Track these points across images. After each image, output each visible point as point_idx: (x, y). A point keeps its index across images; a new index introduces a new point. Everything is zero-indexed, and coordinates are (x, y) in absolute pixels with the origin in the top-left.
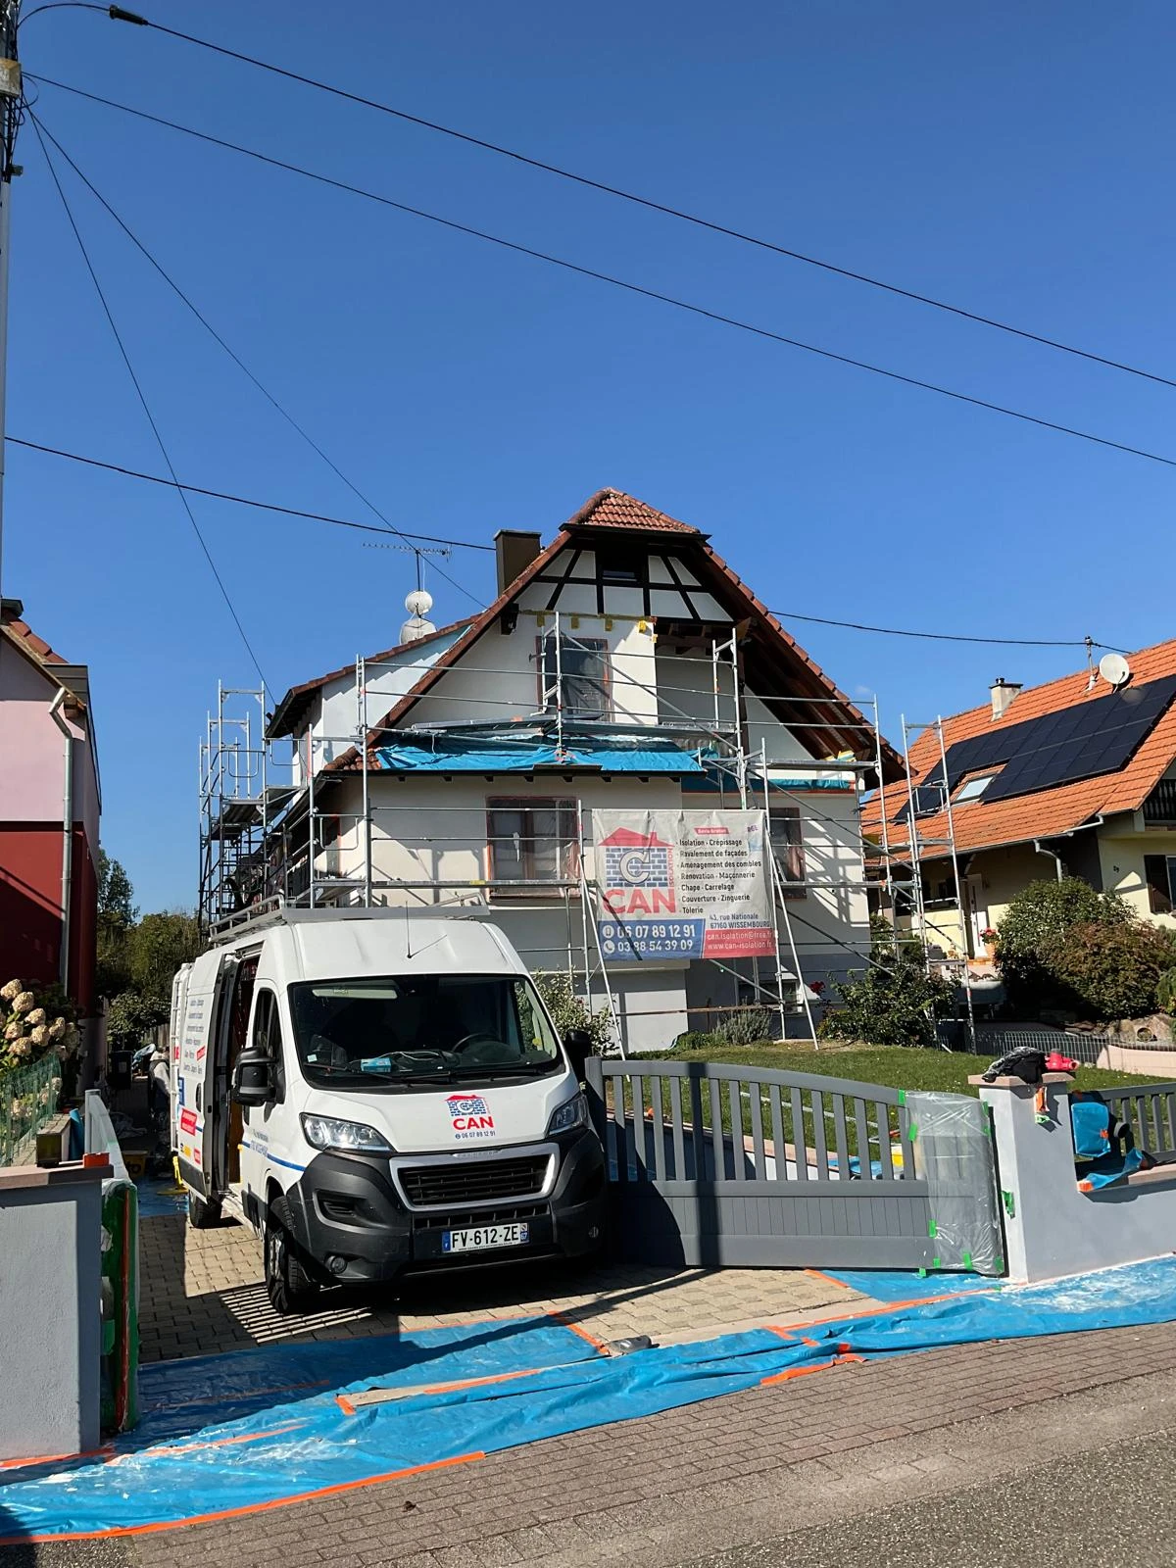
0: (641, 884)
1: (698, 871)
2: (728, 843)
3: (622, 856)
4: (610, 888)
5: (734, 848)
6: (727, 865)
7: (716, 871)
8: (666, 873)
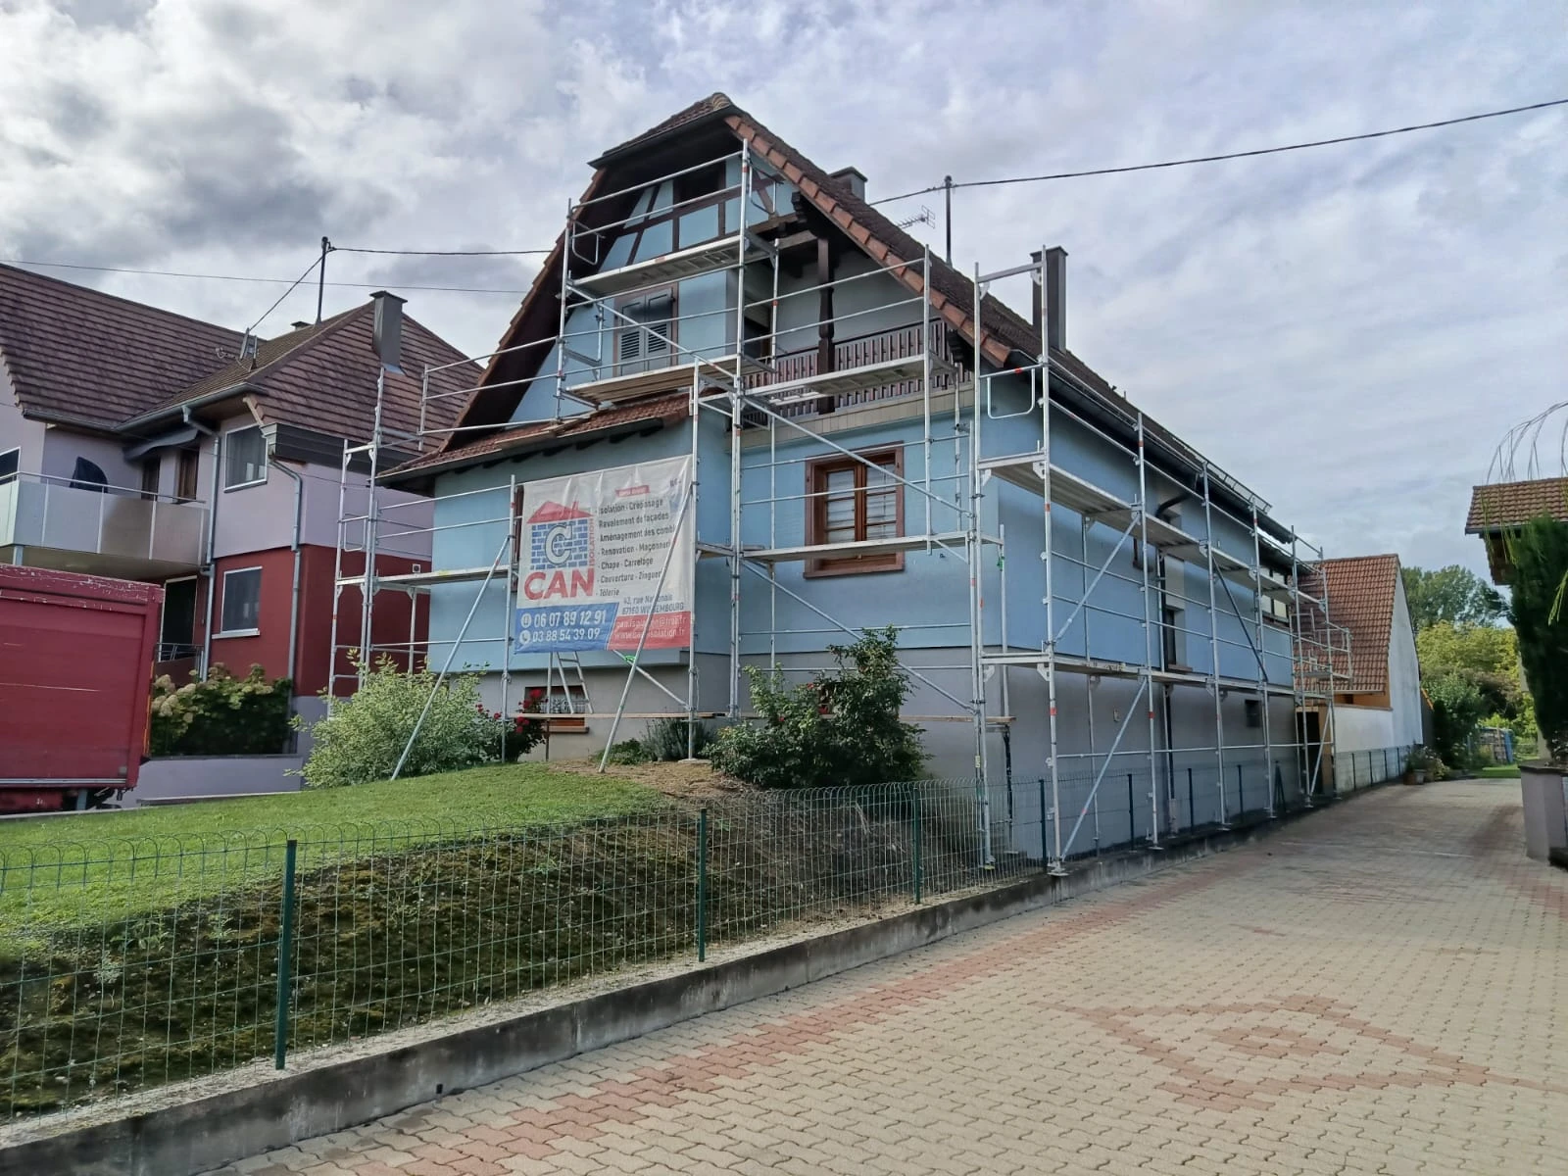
0: (563, 565)
1: (617, 544)
2: (648, 504)
3: (546, 534)
4: (535, 571)
5: (653, 511)
6: (648, 533)
7: (635, 542)
8: (586, 549)
